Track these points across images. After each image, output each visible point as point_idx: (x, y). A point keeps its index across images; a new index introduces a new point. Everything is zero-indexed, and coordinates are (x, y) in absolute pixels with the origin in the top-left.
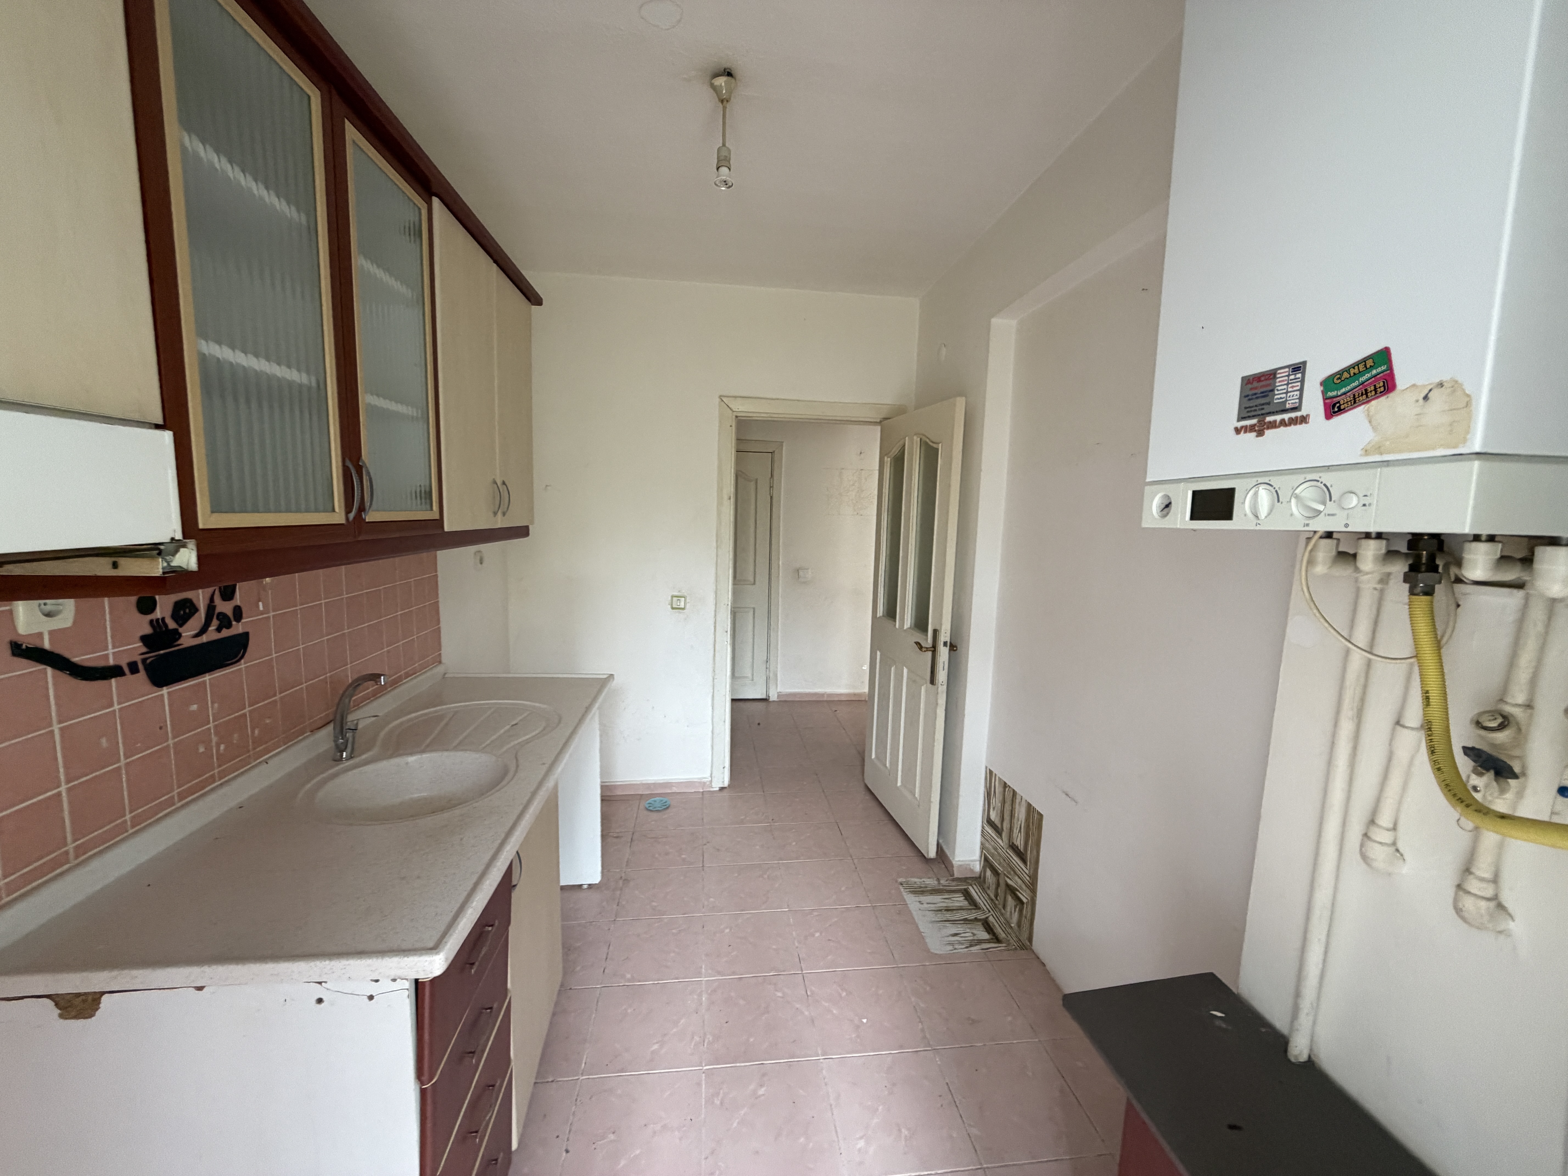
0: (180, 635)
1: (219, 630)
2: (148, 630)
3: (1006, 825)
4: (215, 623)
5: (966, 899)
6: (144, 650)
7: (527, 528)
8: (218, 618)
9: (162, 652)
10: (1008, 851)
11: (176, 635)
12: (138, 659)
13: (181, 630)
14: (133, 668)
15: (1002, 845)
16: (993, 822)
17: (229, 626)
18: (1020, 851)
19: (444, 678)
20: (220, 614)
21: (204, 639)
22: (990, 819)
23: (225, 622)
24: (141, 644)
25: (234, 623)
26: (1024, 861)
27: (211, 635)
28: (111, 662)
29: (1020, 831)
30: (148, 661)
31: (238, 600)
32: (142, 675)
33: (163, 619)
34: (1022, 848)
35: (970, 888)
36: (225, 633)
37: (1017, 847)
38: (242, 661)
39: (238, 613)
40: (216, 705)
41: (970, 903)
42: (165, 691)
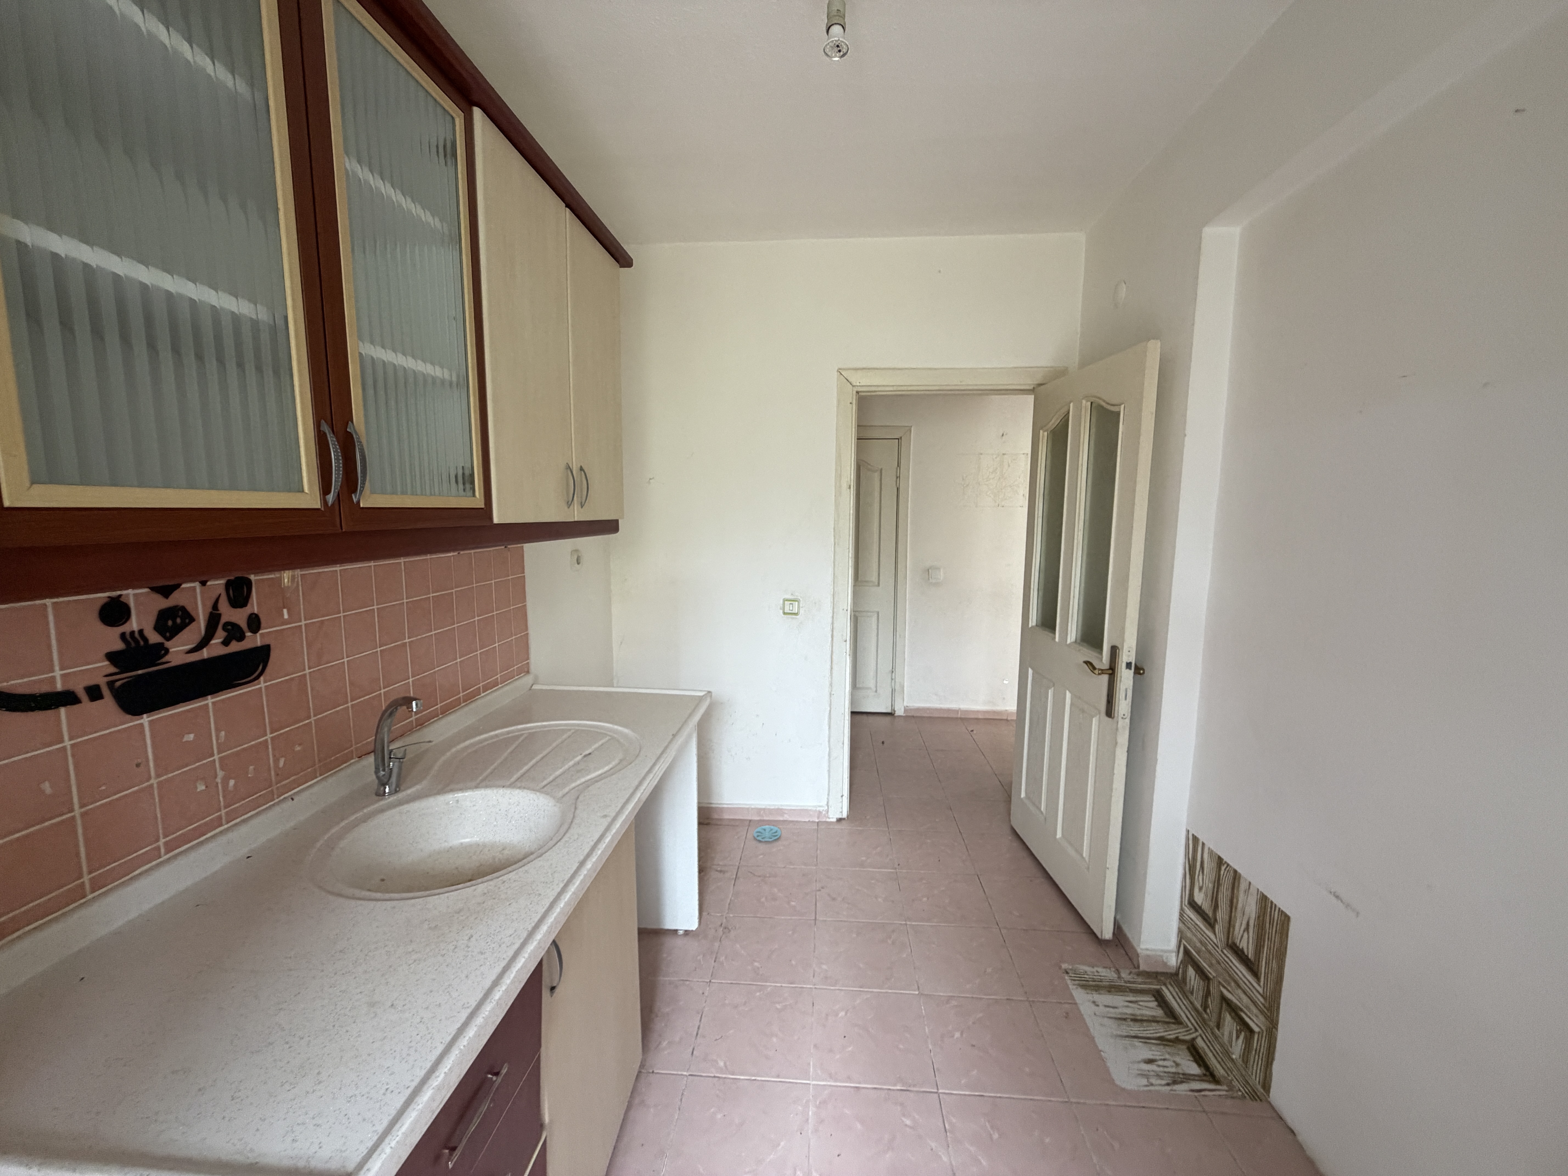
0: (167, 651)
1: (226, 643)
2: (119, 646)
3: (1222, 915)
4: (220, 635)
5: (1159, 1005)
6: (113, 669)
7: (617, 521)
8: (224, 628)
9: (140, 672)
10: (1225, 952)
11: (160, 651)
12: (102, 682)
13: (168, 644)
14: (94, 693)
15: (1215, 941)
16: (1200, 907)
17: (241, 637)
18: (1247, 956)
19: (530, 689)
20: (227, 624)
21: (205, 654)
22: (1194, 901)
23: (234, 633)
24: (107, 663)
25: (248, 634)
26: (1256, 974)
27: (216, 648)
28: (59, 687)
29: (1247, 929)
30: (118, 684)
31: (254, 606)
32: (108, 702)
33: (141, 632)
34: (1251, 956)
35: (1164, 988)
36: (235, 647)
37: (1242, 951)
38: (262, 678)
39: (255, 623)
40: (223, 733)
41: (1166, 1013)
42: (145, 719)
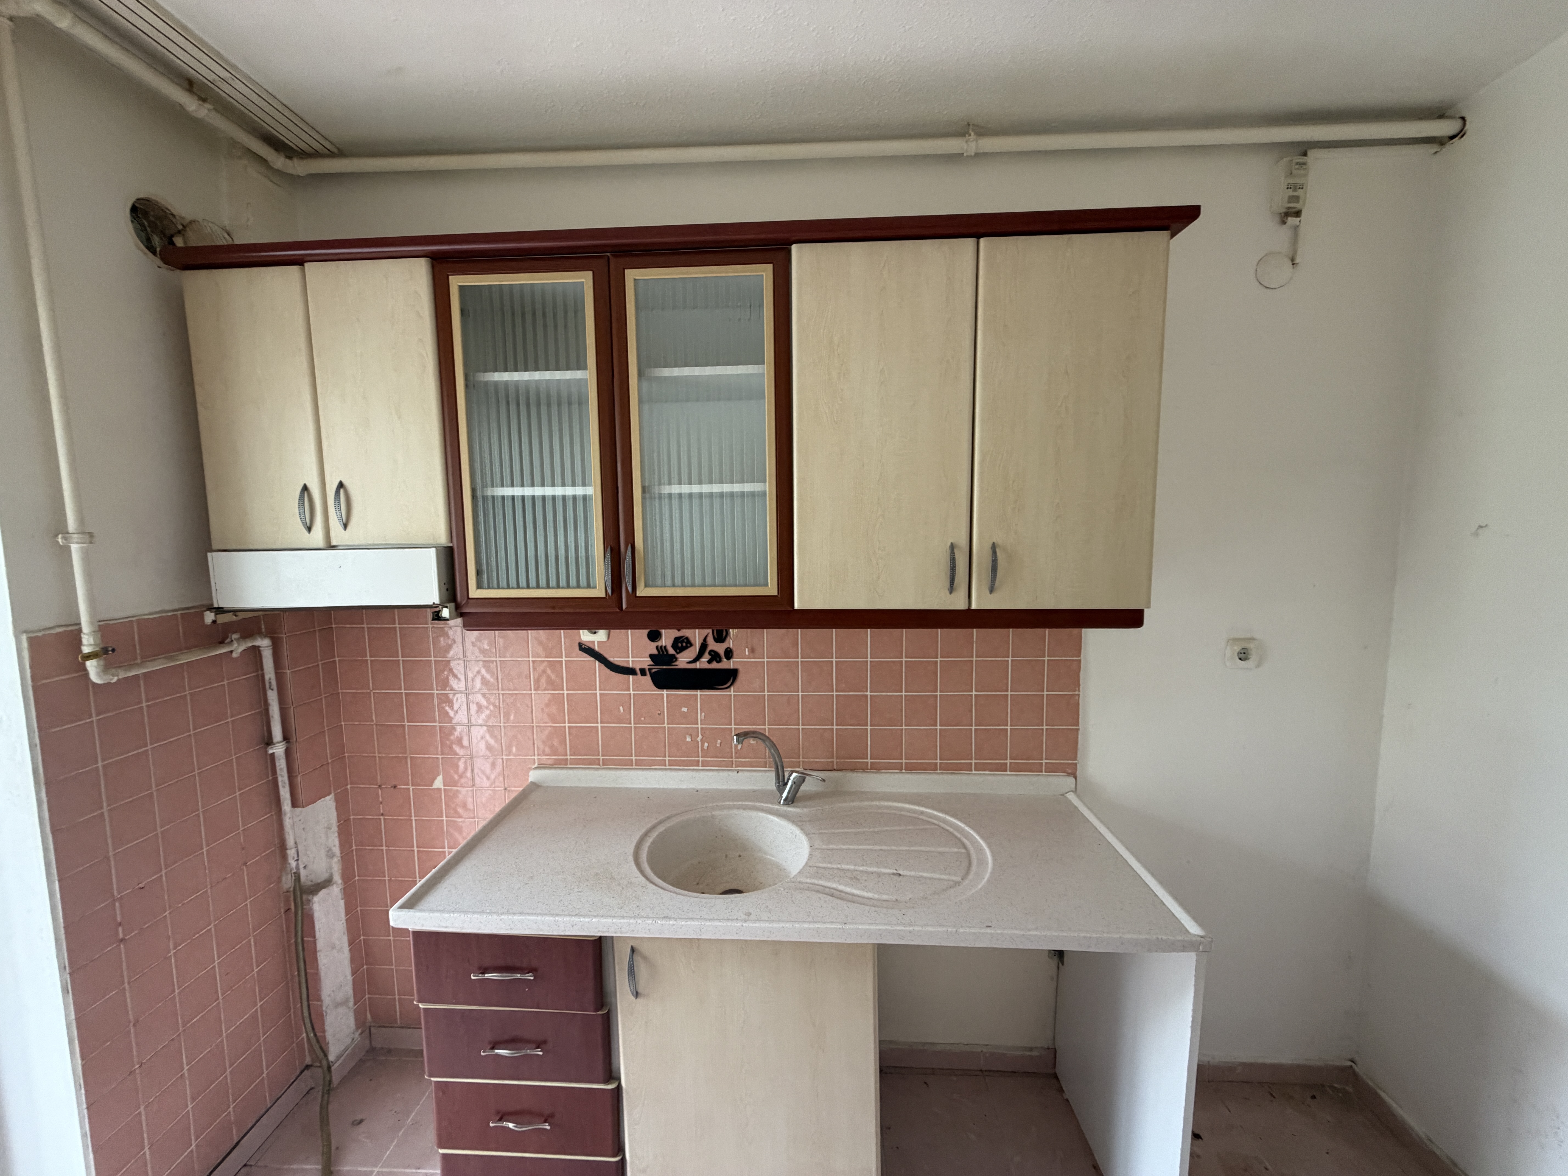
0: (676, 659)
1: (709, 662)
2: (655, 652)
4: (706, 658)
6: (652, 663)
7: (1142, 612)
8: (710, 653)
9: (664, 667)
11: (673, 658)
14: (643, 672)
17: (719, 661)
19: (1063, 795)
21: (698, 665)
23: (715, 657)
25: (725, 660)
27: (703, 664)
28: (631, 666)
30: (654, 671)
31: (730, 643)
32: (648, 678)
33: (665, 647)
36: (715, 665)
38: (732, 688)
39: (729, 654)
40: (703, 714)
42: (665, 692)
